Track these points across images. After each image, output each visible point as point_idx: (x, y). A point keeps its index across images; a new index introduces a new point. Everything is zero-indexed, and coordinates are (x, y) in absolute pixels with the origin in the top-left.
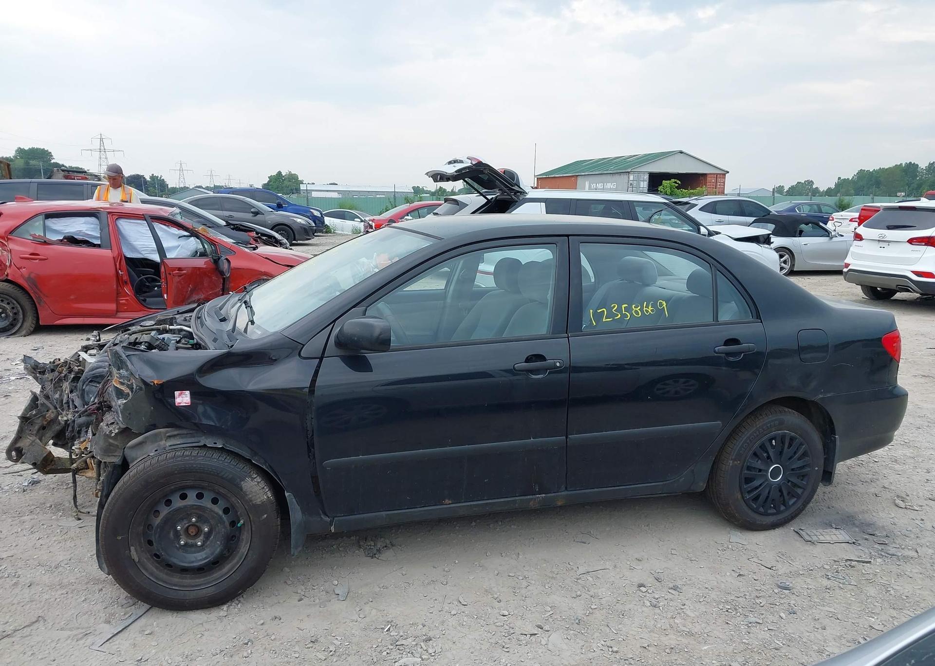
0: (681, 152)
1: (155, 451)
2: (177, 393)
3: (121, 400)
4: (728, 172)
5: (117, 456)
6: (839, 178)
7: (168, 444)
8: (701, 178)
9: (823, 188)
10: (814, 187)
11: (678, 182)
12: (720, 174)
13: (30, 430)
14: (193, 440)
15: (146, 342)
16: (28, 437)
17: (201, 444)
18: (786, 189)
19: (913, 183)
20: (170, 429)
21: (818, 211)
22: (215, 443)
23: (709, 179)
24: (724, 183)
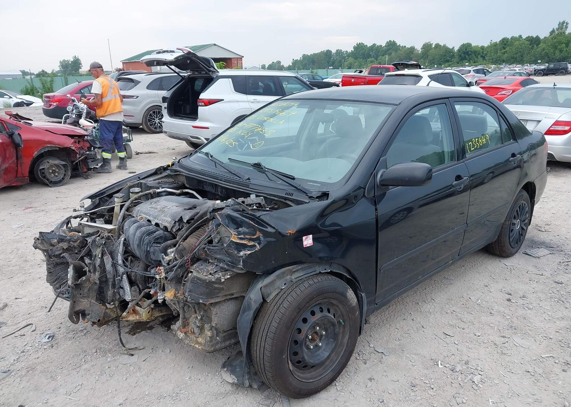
0: (215, 45)
1: (285, 284)
2: (304, 238)
3: (243, 251)
4: (243, 57)
5: (220, 296)
6: (293, 59)
7: (293, 277)
8: (228, 61)
9: (286, 65)
10: (281, 65)
11: (224, 63)
12: (239, 58)
13: (81, 294)
14: (311, 270)
15: (256, 204)
16: (82, 300)
17: (318, 272)
18: (267, 66)
19: (330, 61)
20: (295, 266)
21: (312, 78)
22: (325, 269)
23: (233, 61)
24: (242, 63)
